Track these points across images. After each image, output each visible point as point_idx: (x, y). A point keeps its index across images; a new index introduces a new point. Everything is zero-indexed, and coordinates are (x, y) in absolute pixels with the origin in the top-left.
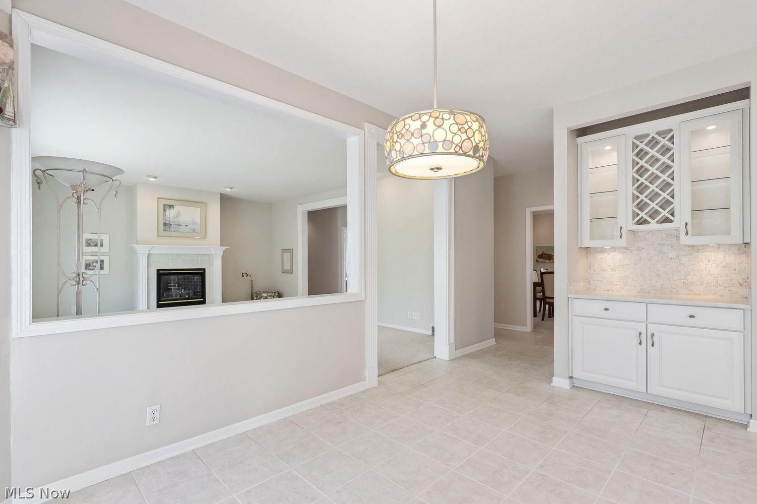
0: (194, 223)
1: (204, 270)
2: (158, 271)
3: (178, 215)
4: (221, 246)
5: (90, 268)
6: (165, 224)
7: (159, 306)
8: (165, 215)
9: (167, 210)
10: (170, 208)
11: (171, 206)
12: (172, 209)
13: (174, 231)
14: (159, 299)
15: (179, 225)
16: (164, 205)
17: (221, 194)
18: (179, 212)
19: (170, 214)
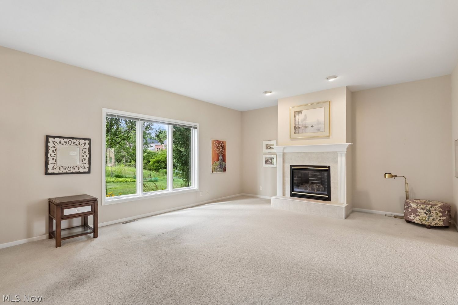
0: (319, 123)
1: (329, 167)
2: (291, 166)
3: (306, 117)
4: (347, 143)
5: (268, 163)
6: (295, 128)
7: (292, 195)
8: (295, 120)
9: (297, 116)
10: (299, 114)
11: (300, 112)
12: (300, 114)
13: (302, 133)
14: (292, 190)
15: (306, 127)
16: (295, 112)
17: (346, 87)
18: (306, 115)
19: (300, 119)
